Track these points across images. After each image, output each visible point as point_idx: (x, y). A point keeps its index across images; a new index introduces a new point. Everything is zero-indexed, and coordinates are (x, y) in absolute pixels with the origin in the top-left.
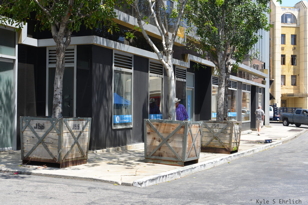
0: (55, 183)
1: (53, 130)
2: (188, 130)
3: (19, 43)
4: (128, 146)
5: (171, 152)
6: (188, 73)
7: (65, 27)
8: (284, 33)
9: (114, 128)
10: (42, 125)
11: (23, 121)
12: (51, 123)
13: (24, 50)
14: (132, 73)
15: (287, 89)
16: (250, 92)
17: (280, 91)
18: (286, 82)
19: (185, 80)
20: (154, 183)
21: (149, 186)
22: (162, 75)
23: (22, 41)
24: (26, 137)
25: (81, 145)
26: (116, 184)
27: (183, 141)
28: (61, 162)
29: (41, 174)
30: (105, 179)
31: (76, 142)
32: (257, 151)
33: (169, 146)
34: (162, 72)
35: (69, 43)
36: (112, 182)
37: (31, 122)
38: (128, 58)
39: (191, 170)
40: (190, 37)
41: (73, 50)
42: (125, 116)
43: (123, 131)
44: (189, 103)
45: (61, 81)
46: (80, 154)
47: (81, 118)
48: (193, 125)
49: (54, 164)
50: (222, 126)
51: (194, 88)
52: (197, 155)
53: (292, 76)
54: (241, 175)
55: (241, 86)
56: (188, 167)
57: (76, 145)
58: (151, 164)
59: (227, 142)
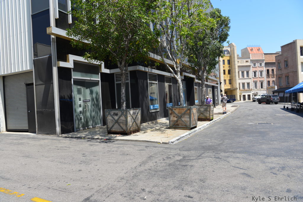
0: (127, 144)
1: (122, 116)
2: (192, 111)
3: (101, 72)
4: (158, 120)
5: (183, 123)
6: (183, 81)
7: (124, 62)
8: (224, 59)
9: (150, 112)
10: (116, 113)
12: (121, 112)
13: (103, 75)
14: (157, 83)
15: (227, 86)
16: (212, 89)
17: (224, 87)
18: (226, 83)
20: (179, 141)
21: (177, 143)
24: (109, 120)
25: (137, 122)
26: (159, 143)
27: (189, 117)
28: (128, 132)
30: (153, 141)
31: (135, 121)
32: (221, 118)
33: (182, 120)
34: (171, 82)
35: (127, 70)
36: (157, 142)
37: (111, 112)
38: (155, 76)
39: (195, 132)
40: (184, 64)
41: (128, 74)
42: (155, 105)
43: (155, 113)
45: (125, 90)
46: (137, 127)
47: (136, 109)
48: (194, 108)
49: (124, 133)
50: (205, 107)
51: (186, 89)
52: (196, 124)
53: (229, 80)
54: (221, 133)
55: (207, 86)
56: (193, 130)
57: (134, 123)
58: (173, 130)
59: (208, 115)
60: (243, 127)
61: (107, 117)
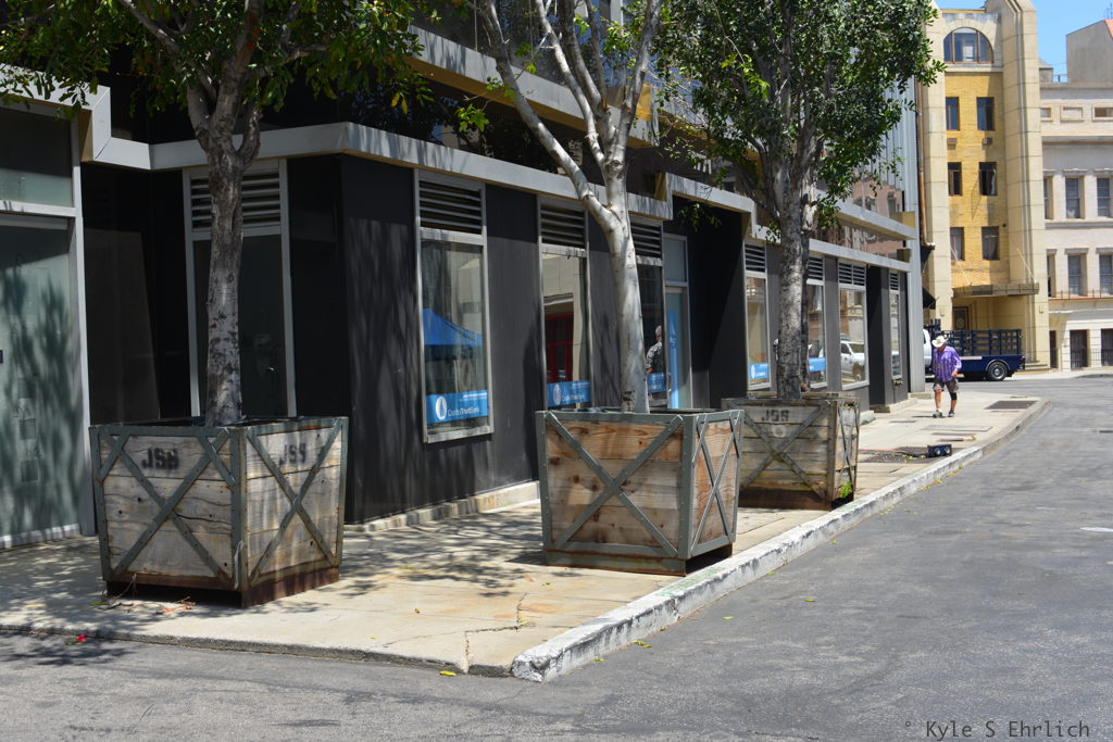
0: (221, 678)
1: (209, 470)
2: (697, 443)
3: (85, 159)
4: (481, 497)
5: (635, 525)
6: (668, 235)
7: (236, 94)
8: (954, 94)
9: (431, 440)
10: (169, 454)
11: (102, 441)
12: (203, 446)
13: (104, 184)
14: (481, 247)
15: (971, 270)
16: (863, 288)
17: (948, 278)
18: (966, 249)
19: (659, 262)
20: (589, 654)
21: (574, 672)
22: (583, 247)
23: (95, 154)
24: (114, 498)
25: (316, 517)
26: (450, 670)
27: (679, 487)
28: (245, 586)
29: (172, 638)
30: (407, 653)
31: (298, 509)
32: (913, 489)
33: (632, 506)
34: (583, 240)
35: (256, 153)
36: (432, 664)
37: (131, 444)
38: (468, 197)
39: (713, 589)
40: (671, 117)
41: (276, 175)
42: (465, 396)
43: (460, 449)
44: (673, 337)
45: (233, 292)
46: (313, 549)
47: (313, 422)
48: (712, 426)
49: (220, 594)
50: (799, 415)
51: (686, 284)
52: (728, 530)
53: (983, 228)
54: (890, 596)
55: (836, 270)
56: (701, 576)
57: (297, 520)
58: (568, 570)
59: (818, 469)
60: (1041, 554)
61: (107, 475)
